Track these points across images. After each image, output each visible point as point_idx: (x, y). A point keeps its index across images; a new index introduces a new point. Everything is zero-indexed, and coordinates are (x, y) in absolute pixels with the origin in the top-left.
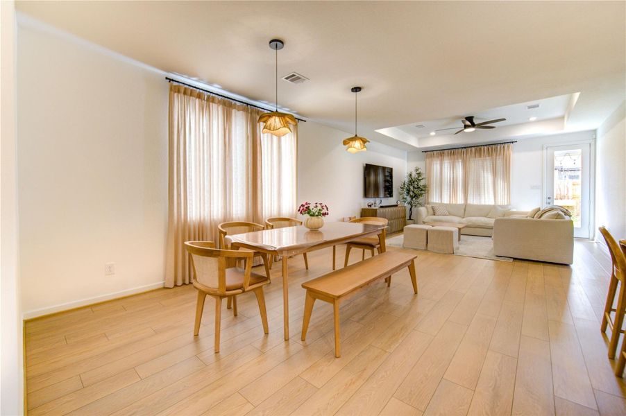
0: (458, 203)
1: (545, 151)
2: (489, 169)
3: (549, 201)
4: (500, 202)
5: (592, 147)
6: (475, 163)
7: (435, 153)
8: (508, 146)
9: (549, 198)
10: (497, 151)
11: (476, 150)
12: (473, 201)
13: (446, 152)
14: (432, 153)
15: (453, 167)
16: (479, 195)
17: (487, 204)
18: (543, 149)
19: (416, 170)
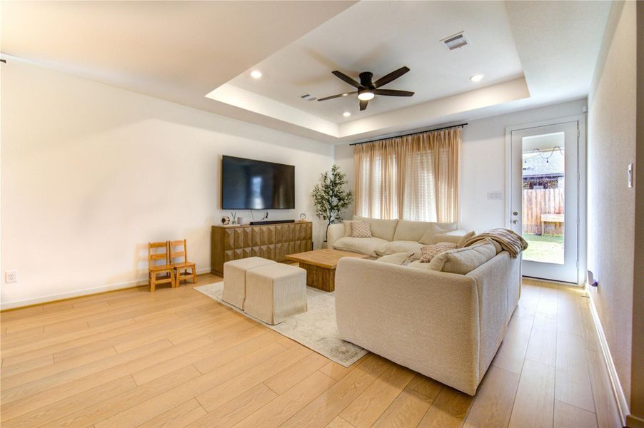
0: (391, 219)
1: (508, 137)
2: (430, 168)
3: (515, 218)
4: (444, 220)
5: (582, 126)
6: (413, 159)
7: (364, 145)
8: (455, 132)
9: (515, 214)
10: (440, 139)
11: (413, 140)
12: (409, 216)
13: (376, 143)
14: (360, 146)
15: (385, 166)
16: (417, 207)
17: (428, 221)
18: (505, 134)
19: (333, 170)
